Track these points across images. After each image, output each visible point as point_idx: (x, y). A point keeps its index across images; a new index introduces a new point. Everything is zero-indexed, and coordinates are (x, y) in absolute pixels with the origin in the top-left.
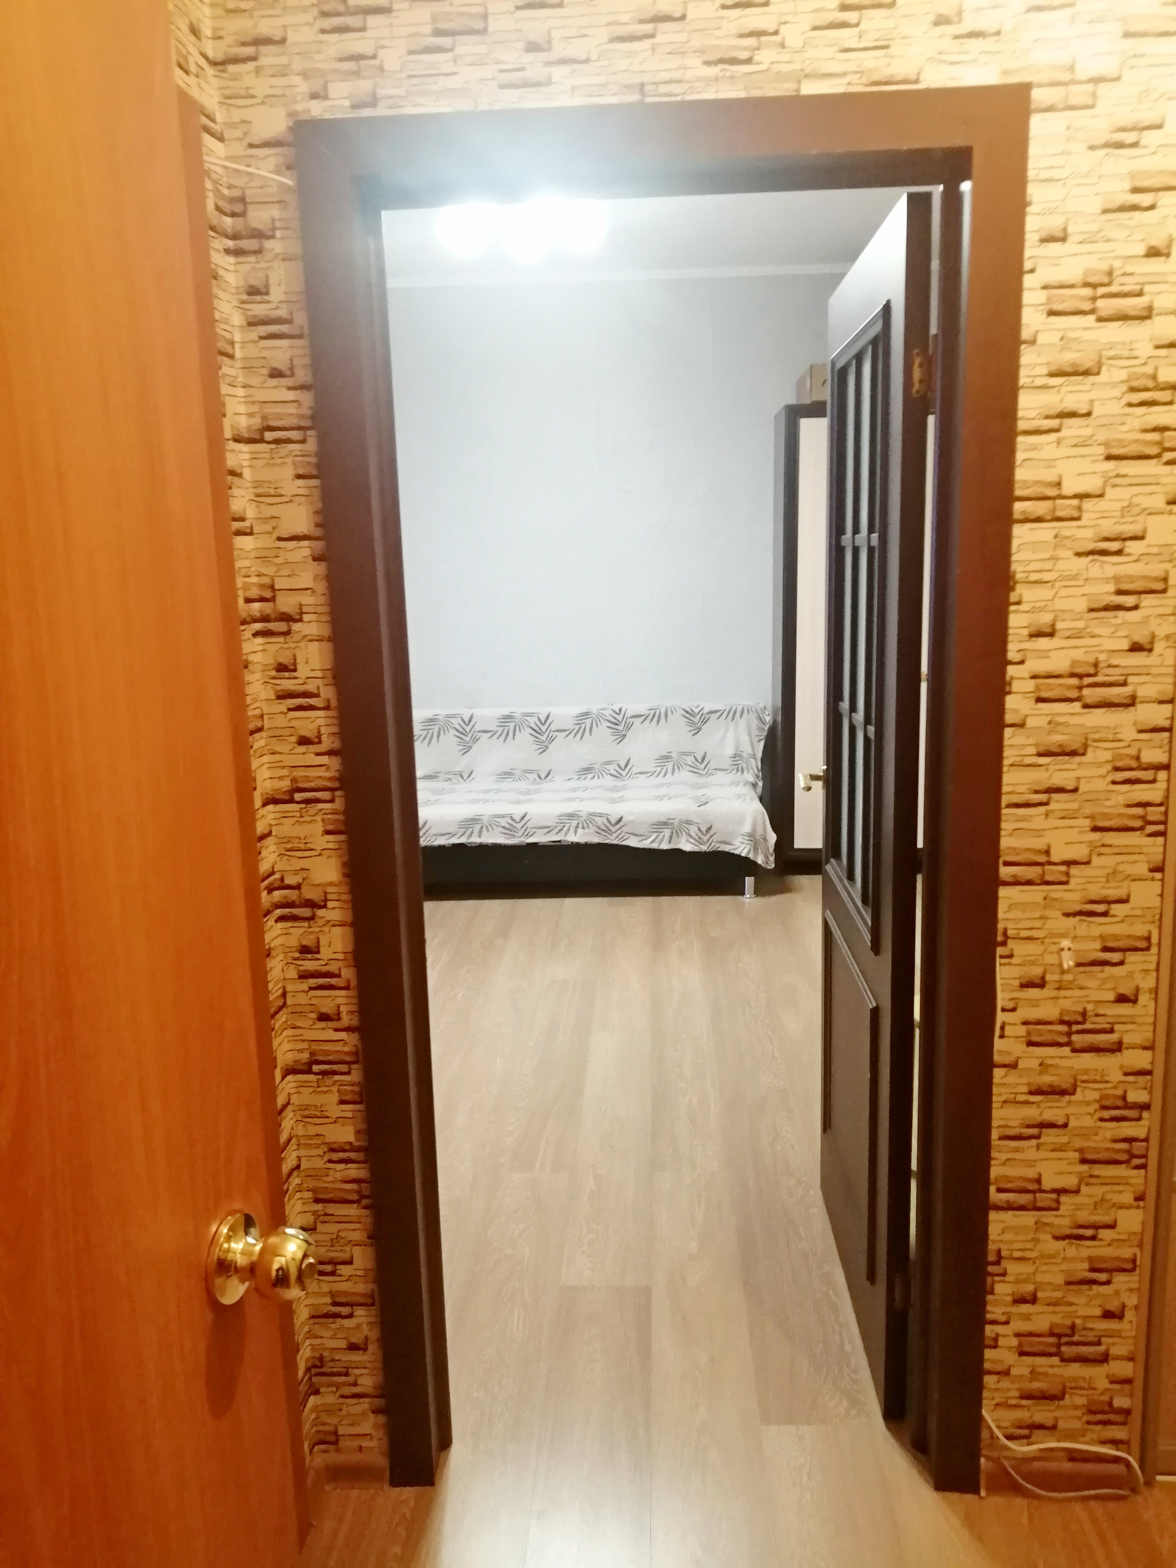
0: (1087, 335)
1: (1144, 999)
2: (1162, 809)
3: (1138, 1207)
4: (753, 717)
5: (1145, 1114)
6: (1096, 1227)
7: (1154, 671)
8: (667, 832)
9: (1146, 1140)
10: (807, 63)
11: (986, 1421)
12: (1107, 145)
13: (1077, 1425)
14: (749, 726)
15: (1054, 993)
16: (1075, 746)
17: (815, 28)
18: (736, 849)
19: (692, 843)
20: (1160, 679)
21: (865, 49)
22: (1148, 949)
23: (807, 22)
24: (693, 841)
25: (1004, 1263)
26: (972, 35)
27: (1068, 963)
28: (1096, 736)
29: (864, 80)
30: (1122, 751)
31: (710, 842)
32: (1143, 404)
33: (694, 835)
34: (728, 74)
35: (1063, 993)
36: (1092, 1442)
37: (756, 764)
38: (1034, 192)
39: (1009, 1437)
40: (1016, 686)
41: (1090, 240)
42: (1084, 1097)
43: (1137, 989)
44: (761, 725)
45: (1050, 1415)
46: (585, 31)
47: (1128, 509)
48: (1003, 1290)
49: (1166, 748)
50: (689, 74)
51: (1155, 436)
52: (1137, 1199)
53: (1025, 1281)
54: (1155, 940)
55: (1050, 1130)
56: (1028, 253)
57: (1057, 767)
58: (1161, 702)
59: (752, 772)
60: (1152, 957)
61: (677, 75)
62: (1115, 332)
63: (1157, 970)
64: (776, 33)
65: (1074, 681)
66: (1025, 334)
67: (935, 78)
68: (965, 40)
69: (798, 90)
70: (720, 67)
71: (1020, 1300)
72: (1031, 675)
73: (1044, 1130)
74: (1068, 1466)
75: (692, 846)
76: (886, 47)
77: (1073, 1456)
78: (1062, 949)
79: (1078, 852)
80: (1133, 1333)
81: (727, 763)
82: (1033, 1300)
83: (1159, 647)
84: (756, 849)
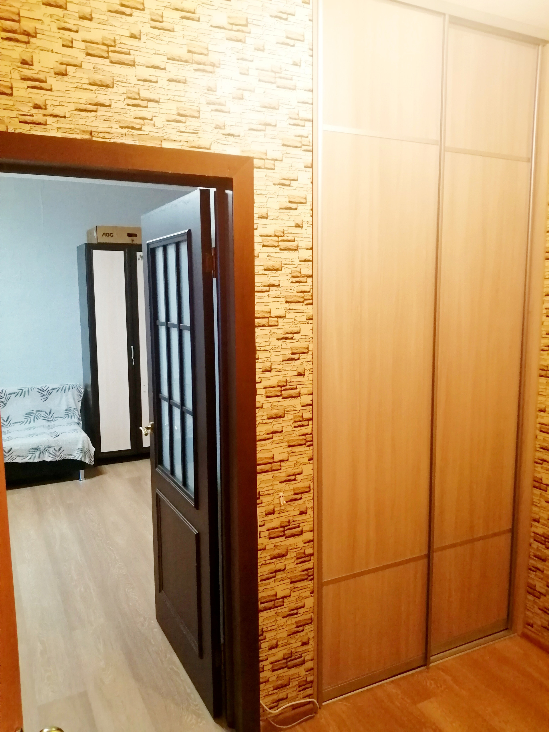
0: (277, 255)
1: (309, 511)
2: (311, 435)
3: (312, 596)
4: (75, 390)
5: (312, 558)
6: (297, 609)
7: (306, 383)
8: (38, 453)
9: (313, 568)
10: (165, 134)
11: (261, 705)
12: (279, 184)
13: (295, 694)
14: (73, 394)
15: (278, 515)
16: (280, 414)
17: (168, 121)
18: (74, 457)
19: (52, 457)
20: (308, 386)
21: (188, 133)
22: (309, 491)
23: (164, 117)
24: (52, 456)
25: (265, 634)
26: (229, 135)
27: (283, 501)
28: (288, 409)
29: (189, 145)
30: (297, 414)
31: (60, 455)
32: (297, 282)
33: (52, 453)
34: (131, 133)
35: (281, 515)
36: (301, 699)
37: (78, 413)
38: (256, 198)
39: (270, 708)
40: (259, 392)
41: (276, 219)
42: (291, 556)
43: (307, 508)
44: (79, 394)
45: (285, 693)
46: (63, 104)
47: (294, 322)
48: (265, 645)
49: (311, 412)
50: (113, 131)
51: (301, 295)
52: (311, 593)
53: (273, 639)
54: (312, 488)
55: (279, 573)
56: (255, 222)
57: (275, 423)
58: (309, 394)
59: (76, 417)
60: (311, 495)
61: (108, 130)
62: (286, 254)
63: (313, 499)
64: (151, 120)
65: (279, 389)
66: (256, 253)
67: (217, 149)
68: (227, 136)
69: (161, 145)
70: (127, 130)
71: (271, 648)
72: (264, 387)
73: (277, 573)
74: (293, 712)
75: (53, 459)
76: (197, 133)
77: (294, 707)
78: (280, 497)
79: (284, 456)
80: (313, 649)
81: (63, 414)
82: (276, 646)
83: (307, 373)
84: (85, 456)
